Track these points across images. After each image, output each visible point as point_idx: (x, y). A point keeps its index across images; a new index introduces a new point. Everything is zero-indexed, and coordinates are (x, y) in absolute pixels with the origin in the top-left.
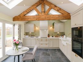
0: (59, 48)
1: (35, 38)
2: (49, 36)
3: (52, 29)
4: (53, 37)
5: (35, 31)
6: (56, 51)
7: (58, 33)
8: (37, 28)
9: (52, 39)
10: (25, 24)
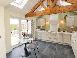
0: (70, 44)
1: (45, 31)
2: (59, 30)
3: (64, 23)
4: (64, 31)
5: (45, 25)
6: (65, 48)
7: (72, 27)
8: (47, 22)
9: (62, 34)
10: (37, 19)
